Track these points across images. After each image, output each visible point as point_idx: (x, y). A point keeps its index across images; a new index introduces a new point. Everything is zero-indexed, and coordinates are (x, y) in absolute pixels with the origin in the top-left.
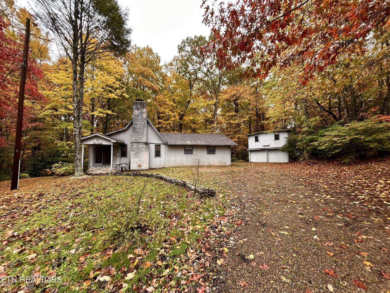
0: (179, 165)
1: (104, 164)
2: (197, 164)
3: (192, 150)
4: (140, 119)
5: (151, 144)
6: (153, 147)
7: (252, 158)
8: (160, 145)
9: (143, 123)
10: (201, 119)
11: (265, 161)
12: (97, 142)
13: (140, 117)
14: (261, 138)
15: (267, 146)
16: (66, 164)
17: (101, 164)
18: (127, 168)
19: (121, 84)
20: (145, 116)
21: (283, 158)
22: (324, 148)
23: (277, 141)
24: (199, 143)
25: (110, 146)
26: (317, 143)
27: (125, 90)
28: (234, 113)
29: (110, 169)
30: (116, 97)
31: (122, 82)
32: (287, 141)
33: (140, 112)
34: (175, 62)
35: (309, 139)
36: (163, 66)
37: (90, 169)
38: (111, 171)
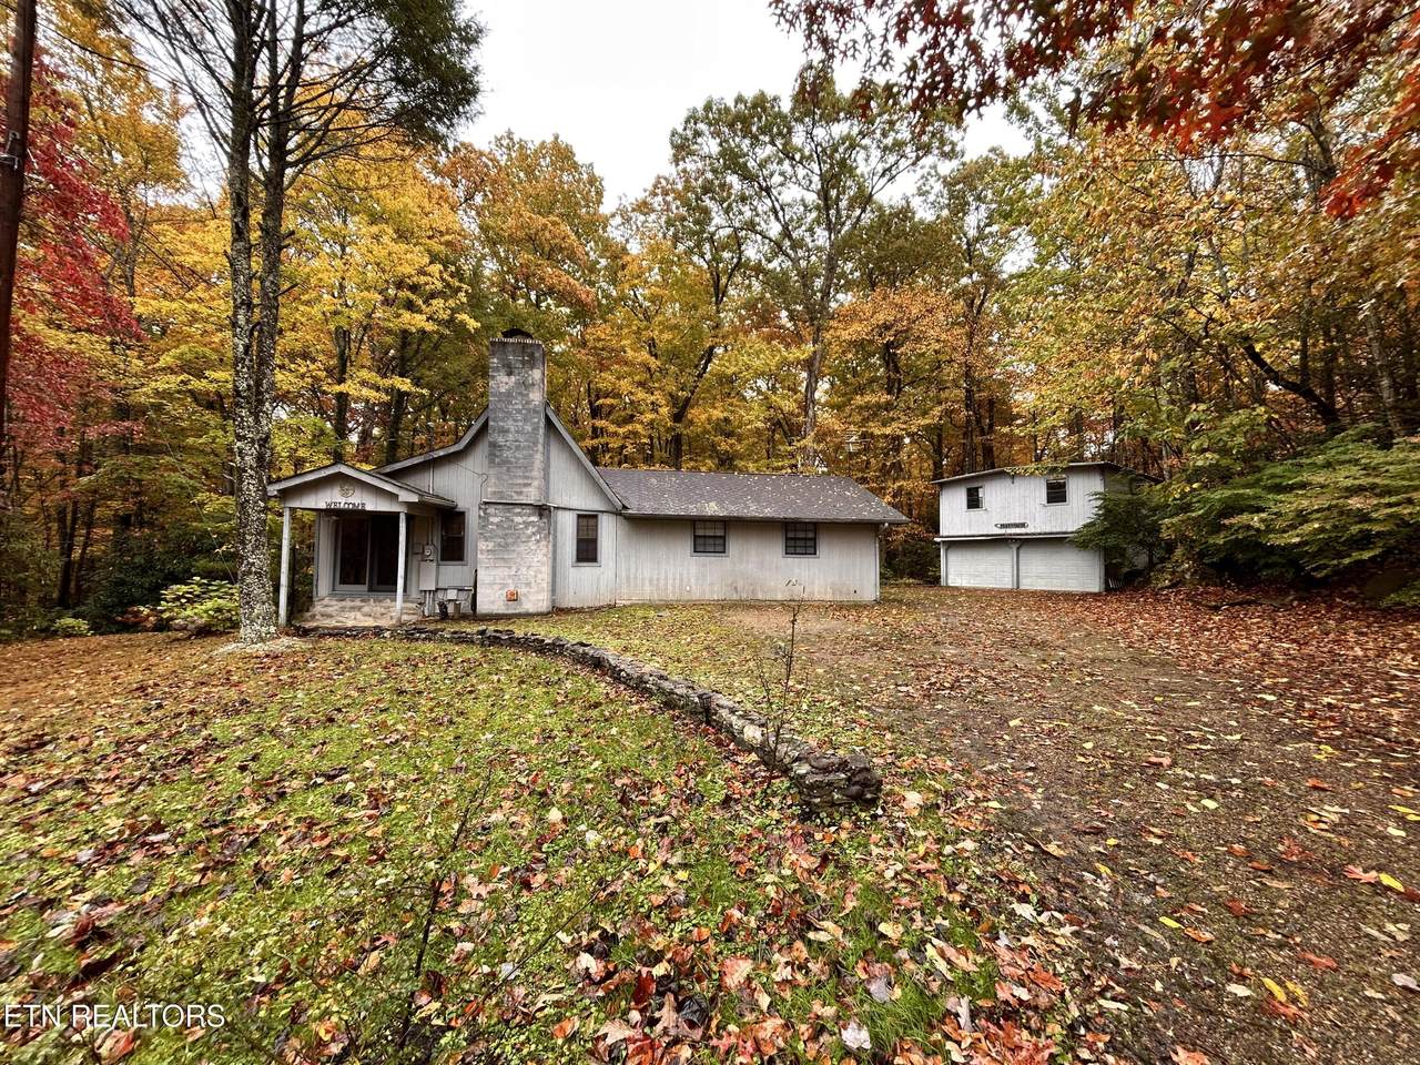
0: (671, 597)
1: (375, 586)
2: (744, 596)
3: (723, 538)
4: (519, 411)
5: (560, 513)
6: (567, 525)
7: (952, 571)
8: (596, 516)
9: (528, 428)
10: (757, 417)
11: (1007, 584)
12: (343, 500)
13: (518, 404)
14: (992, 493)
15: (1017, 526)
16: (222, 586)
17: (364, 588)
18: (466, 607)
20: (536, 397)
21: (1079, 574)
23: (1057, 508)
24: (753, 510)
25: (394, 517)
28: (885, 398)
29: (396, 609)
30: (430, 327)
32: (1099, 508)
33: (518, 384)
34: (660, 198)
36: (613, 216)
37: (318, 608)
38: (399, 619)
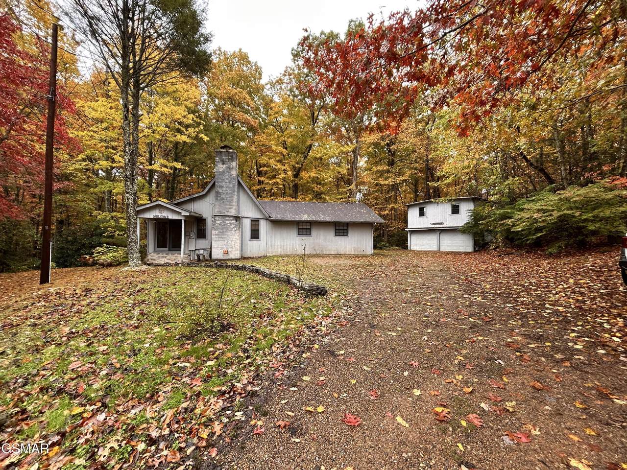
0: (288, 253)
1: (171, 249)
2: (318, 252)
3: (310, 229)
4: (227, 179)
5: (244, 219)
6: (247, 224)
7: (412, 244)
8: (258, 221)
9: (231, 185)
10: (330, 177)
11: (435, 249)
12: (160, 215)
13: (227, 176)
14: (429, 210)
15: (439, 224)
16: (114, 248)
17: (167, 249)
18: (207, 257)
19: (197, 118)
20: (234, 173)
21: (463, 244)
22: (520, 229)
23: (456, 216)
24: (322, 218)
25: (180, 221)
26: (512, 222)
27: (202, 128)
28: (386, 168)
29: (181, 257)
30: (188, 140)
31: (197, 114)
32: (471, 216)
33: (227, 168)
34: (287, 77)
35: (499, 214)
36: (267, 84)
37: (149, 257)
38: (182, 261)
